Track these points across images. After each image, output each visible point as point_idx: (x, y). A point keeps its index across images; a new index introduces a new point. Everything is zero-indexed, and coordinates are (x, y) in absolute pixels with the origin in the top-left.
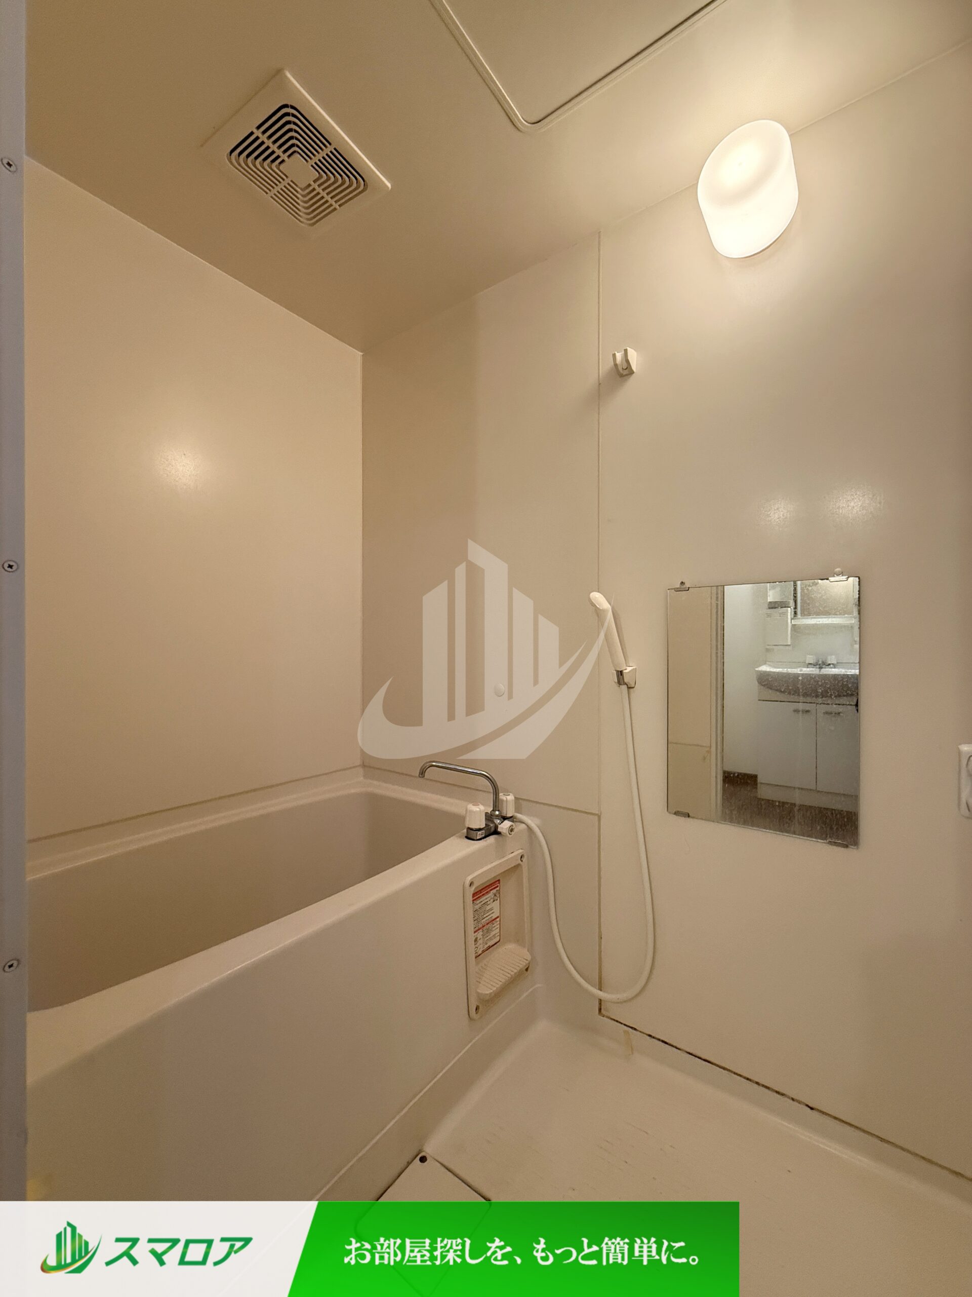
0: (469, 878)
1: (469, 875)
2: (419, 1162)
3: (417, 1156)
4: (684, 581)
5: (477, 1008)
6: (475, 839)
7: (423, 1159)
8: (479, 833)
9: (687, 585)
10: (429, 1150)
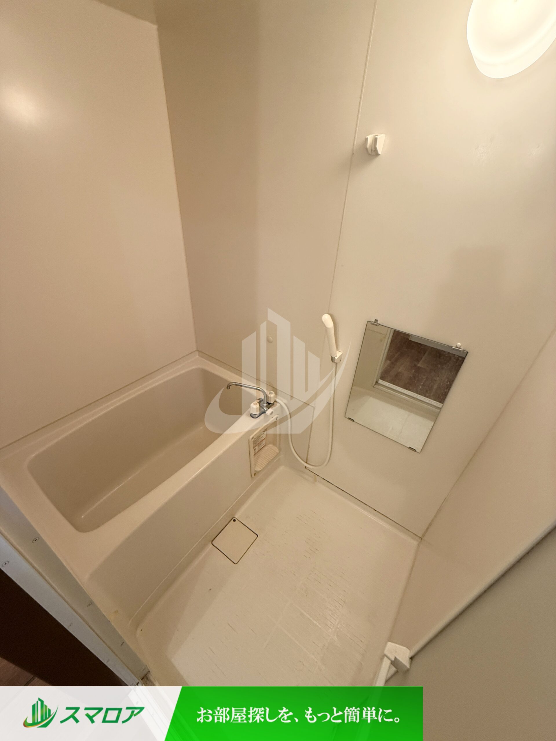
0: (251, 437)
1: (251, 435)
2: (233, 522)
3: (232, 520)
4: (377, 319)
5: (255, 474)
6: (255, 417)
7: (234, 520)
8: (256, 415)
9: (379, 322)
10: (237, 516)
